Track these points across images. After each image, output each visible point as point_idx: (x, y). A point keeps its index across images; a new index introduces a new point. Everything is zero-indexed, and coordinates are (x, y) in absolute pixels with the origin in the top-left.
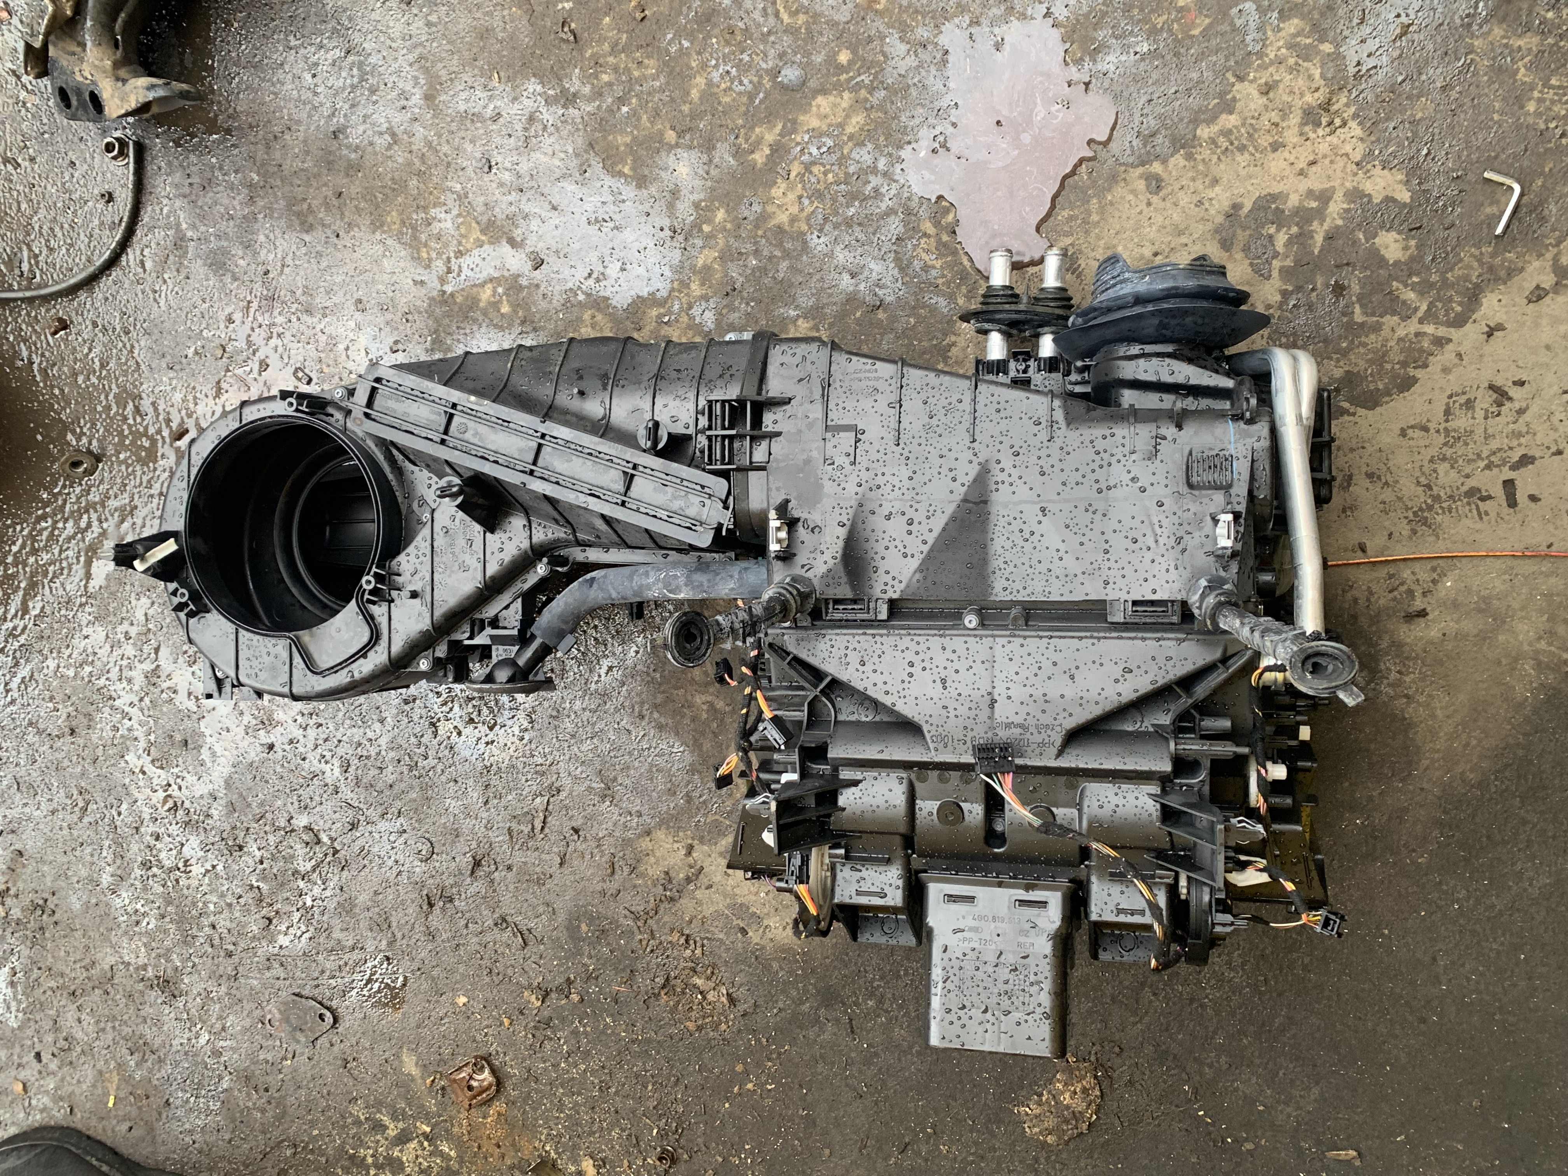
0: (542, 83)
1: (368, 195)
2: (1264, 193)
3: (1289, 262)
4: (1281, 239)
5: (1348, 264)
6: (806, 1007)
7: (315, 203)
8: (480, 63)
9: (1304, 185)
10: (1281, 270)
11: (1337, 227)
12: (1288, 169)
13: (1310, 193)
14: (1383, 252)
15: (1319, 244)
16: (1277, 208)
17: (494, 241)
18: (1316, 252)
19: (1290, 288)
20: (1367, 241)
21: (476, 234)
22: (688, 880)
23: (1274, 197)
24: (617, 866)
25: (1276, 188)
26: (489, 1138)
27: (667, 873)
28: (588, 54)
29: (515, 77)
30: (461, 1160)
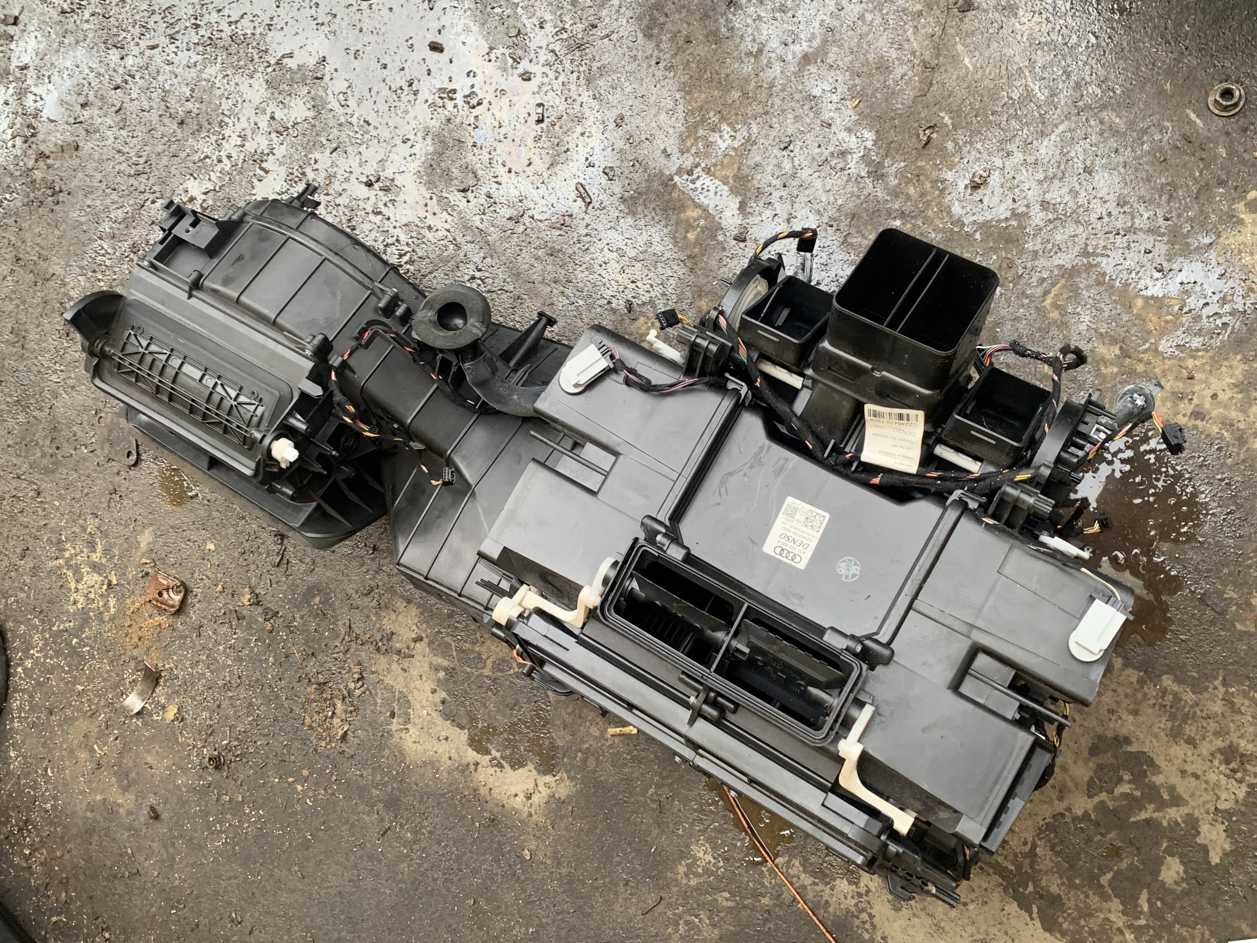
0: (875, 142)
1: (703, 65)
2: (1151, 754)
3: (1111, 804)
4: (1124, 788)
5: (1138, 849)
6: (375, 792)
7: (669, 25)
8: (857, 81)
9: (1175, 780)
10: (1102, 802)
11: (1160, 824)
12: (1180, 760)
13: (1172, 789)
14: (1164, 868)
15: (1138, 818)
16: (1145, 771)
17: (734, 191)
18: (1133, 819)
19: (1093, 817)
20: (1165, 851)
21: (730, 173)
22: (399, 652)
23: (1151, 763)
24: (372, 594)
25: (1160, 761)
26: (141, 628)
27: (392, 634)
28: (920, 164)
29: (865, 117)
30: (113, 619)
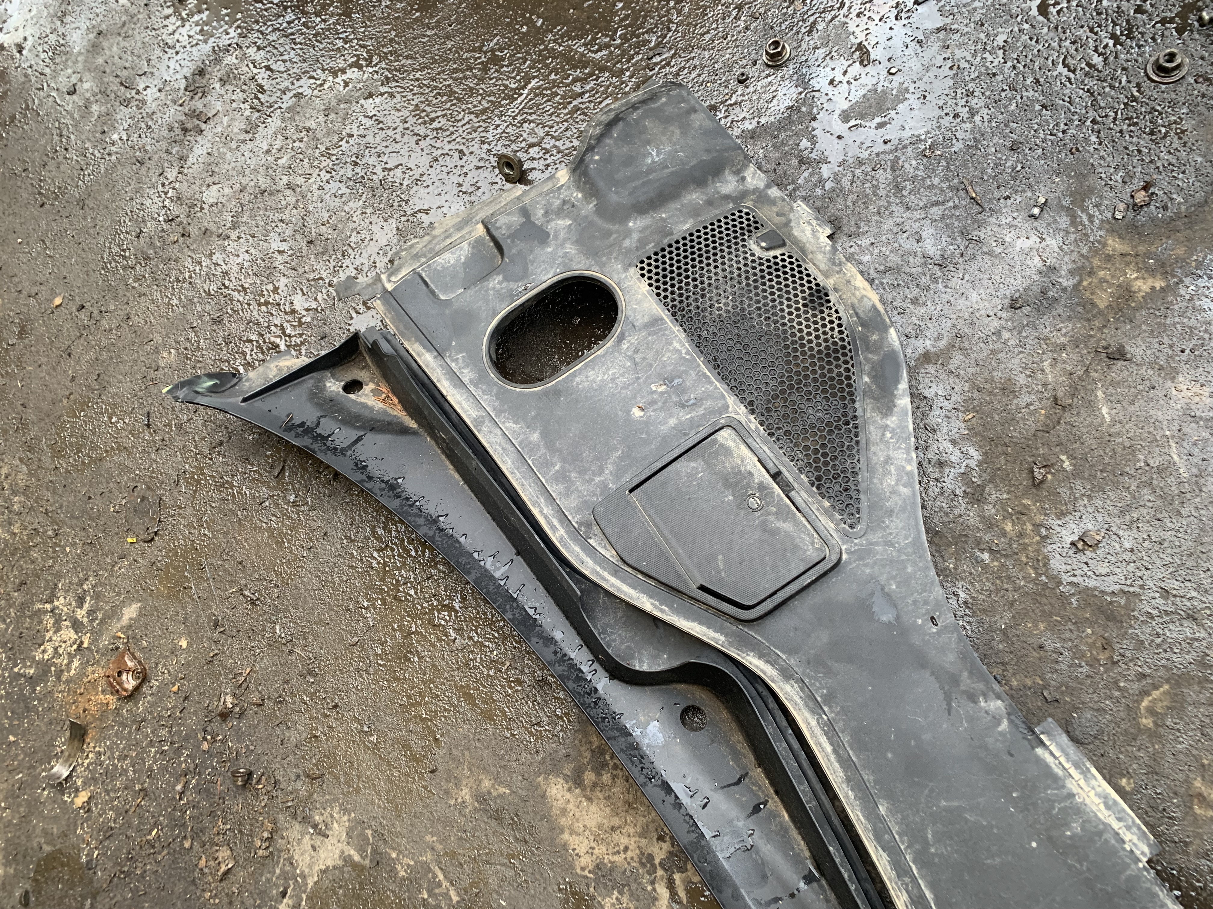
0: (980, 464)
8: (976, 395)
26: (90, 700)
28: (1027, 502)
29: (976, 434)
30: (68, 682)
